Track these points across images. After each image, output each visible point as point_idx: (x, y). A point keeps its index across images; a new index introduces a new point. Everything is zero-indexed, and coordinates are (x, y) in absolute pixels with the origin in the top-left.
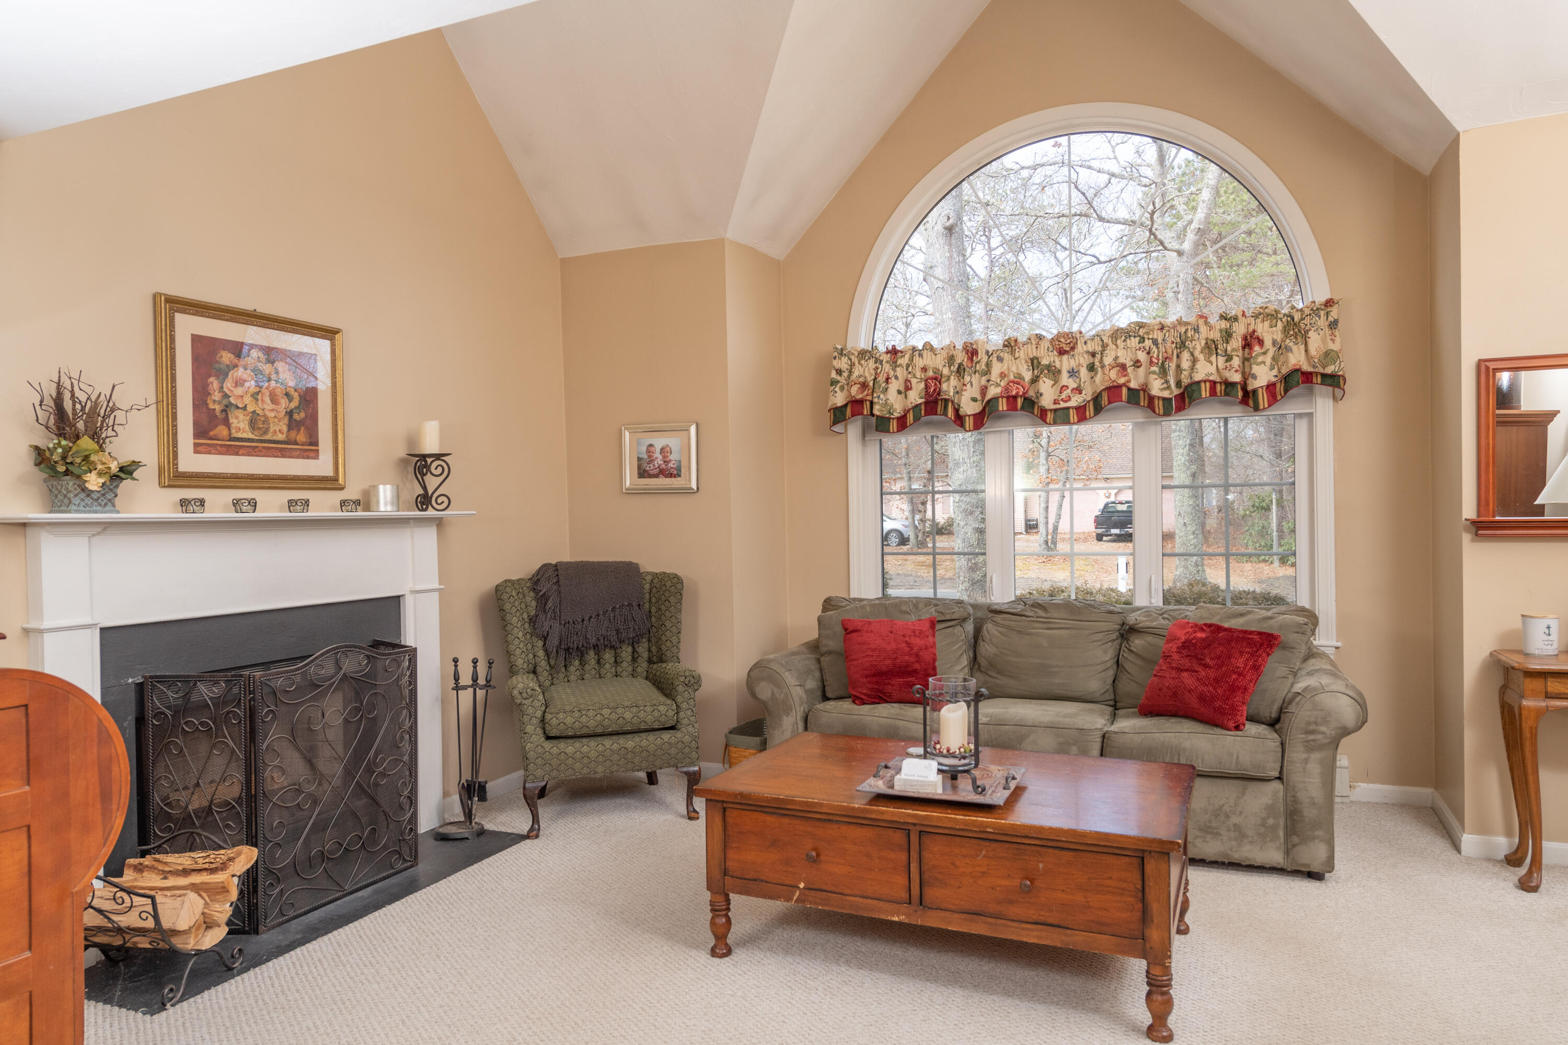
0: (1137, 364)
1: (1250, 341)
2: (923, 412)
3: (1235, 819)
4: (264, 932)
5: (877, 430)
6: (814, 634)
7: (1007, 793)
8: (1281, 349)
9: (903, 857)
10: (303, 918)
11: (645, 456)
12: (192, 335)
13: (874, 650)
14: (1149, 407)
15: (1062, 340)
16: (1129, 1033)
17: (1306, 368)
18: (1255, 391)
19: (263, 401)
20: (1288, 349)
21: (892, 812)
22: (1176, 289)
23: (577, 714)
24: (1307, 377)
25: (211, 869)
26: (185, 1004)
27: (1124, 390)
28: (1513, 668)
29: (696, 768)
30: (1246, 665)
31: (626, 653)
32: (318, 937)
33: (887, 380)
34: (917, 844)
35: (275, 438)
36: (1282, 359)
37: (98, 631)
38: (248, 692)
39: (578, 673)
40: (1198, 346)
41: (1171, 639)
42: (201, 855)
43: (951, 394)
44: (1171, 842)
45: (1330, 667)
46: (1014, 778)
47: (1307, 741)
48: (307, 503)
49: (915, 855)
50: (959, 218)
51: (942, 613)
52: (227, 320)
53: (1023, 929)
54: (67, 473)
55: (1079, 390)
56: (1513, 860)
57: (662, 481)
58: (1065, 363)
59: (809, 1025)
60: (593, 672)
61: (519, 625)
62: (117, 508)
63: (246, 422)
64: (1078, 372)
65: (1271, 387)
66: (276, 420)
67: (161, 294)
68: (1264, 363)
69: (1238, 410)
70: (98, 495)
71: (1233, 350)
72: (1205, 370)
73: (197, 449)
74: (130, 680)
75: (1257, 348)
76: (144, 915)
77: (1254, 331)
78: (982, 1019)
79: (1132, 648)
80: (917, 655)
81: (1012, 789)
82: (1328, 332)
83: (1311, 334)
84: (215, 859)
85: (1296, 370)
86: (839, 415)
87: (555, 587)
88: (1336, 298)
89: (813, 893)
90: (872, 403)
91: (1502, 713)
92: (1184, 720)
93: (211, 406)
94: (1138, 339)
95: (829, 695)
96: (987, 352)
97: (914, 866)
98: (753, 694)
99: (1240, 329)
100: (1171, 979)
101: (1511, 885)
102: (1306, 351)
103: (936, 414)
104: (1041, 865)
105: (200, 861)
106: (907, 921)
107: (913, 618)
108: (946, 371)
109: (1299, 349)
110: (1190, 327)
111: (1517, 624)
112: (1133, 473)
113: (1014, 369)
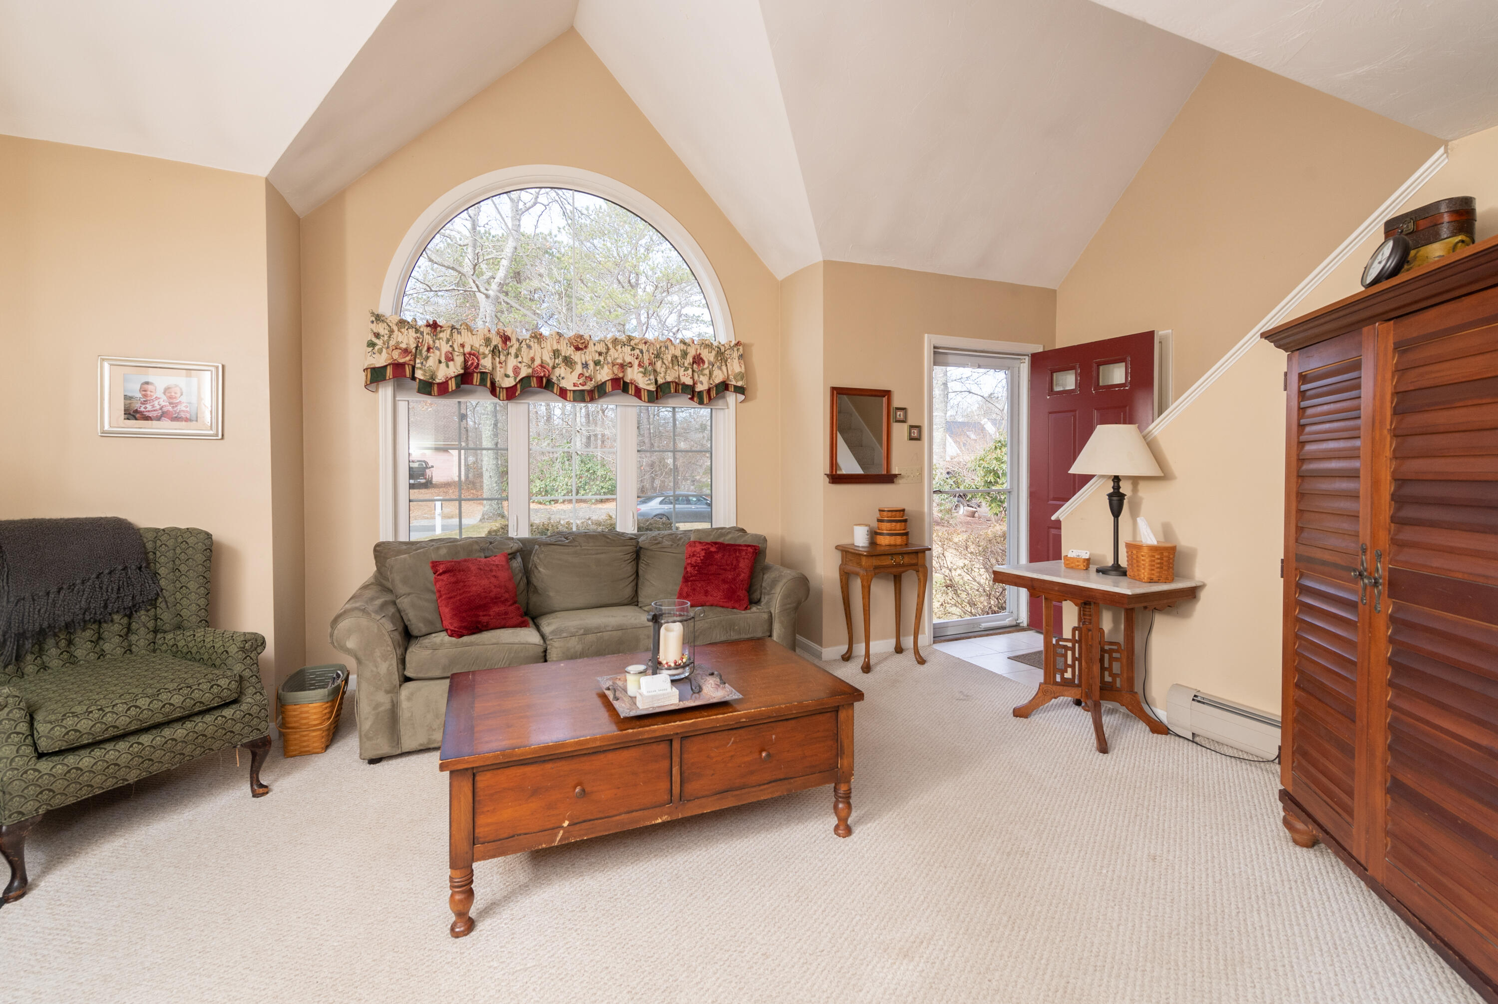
0: (630, 364)
1: (697, 360)
2: (462, 381)
5: (419, 392)
8: (714, 367)
9: (666, 764)
11: (138, 395)
14: (636, 395)
15: (577, 339)
17: (726, 381)
18: (700, 393)
20: (718, 368)
21: (678, 726)
23: (95, 714)
24: (728, 387)
27: (621, 382)
31: (119, 625)
33: (429, 349)
34: (678, 751)
36: (714, 373)
39: (39, 661)
40: (667, 358)
43: (487, 368)
47: (784, 610)
49: (676, 759)
51: (500, 549)
57: (168, 425)
64: (589, 364)
65: (709, 391)
68: (705, 374)
71: (688, 364)
72: (672, 374)
75: (701, 365)
77: (699, 353)
80: (505, 586)
82: (738, 361)
83: (729, 360)
85: (721, 382)
86: (378, 374)
88: (743, 340)
89: (577, 827)
90: (414, 368)
94: (630, 347)
95: (415, 634)
96: (518, 340)
99: (691, 351)
102: (727, 370)
103: (473, 384)
104: (774, 737)
106: (671, 819)
108: (482, 350)
109: (723, 369)
110: (662, 345)
113: (541, 356)
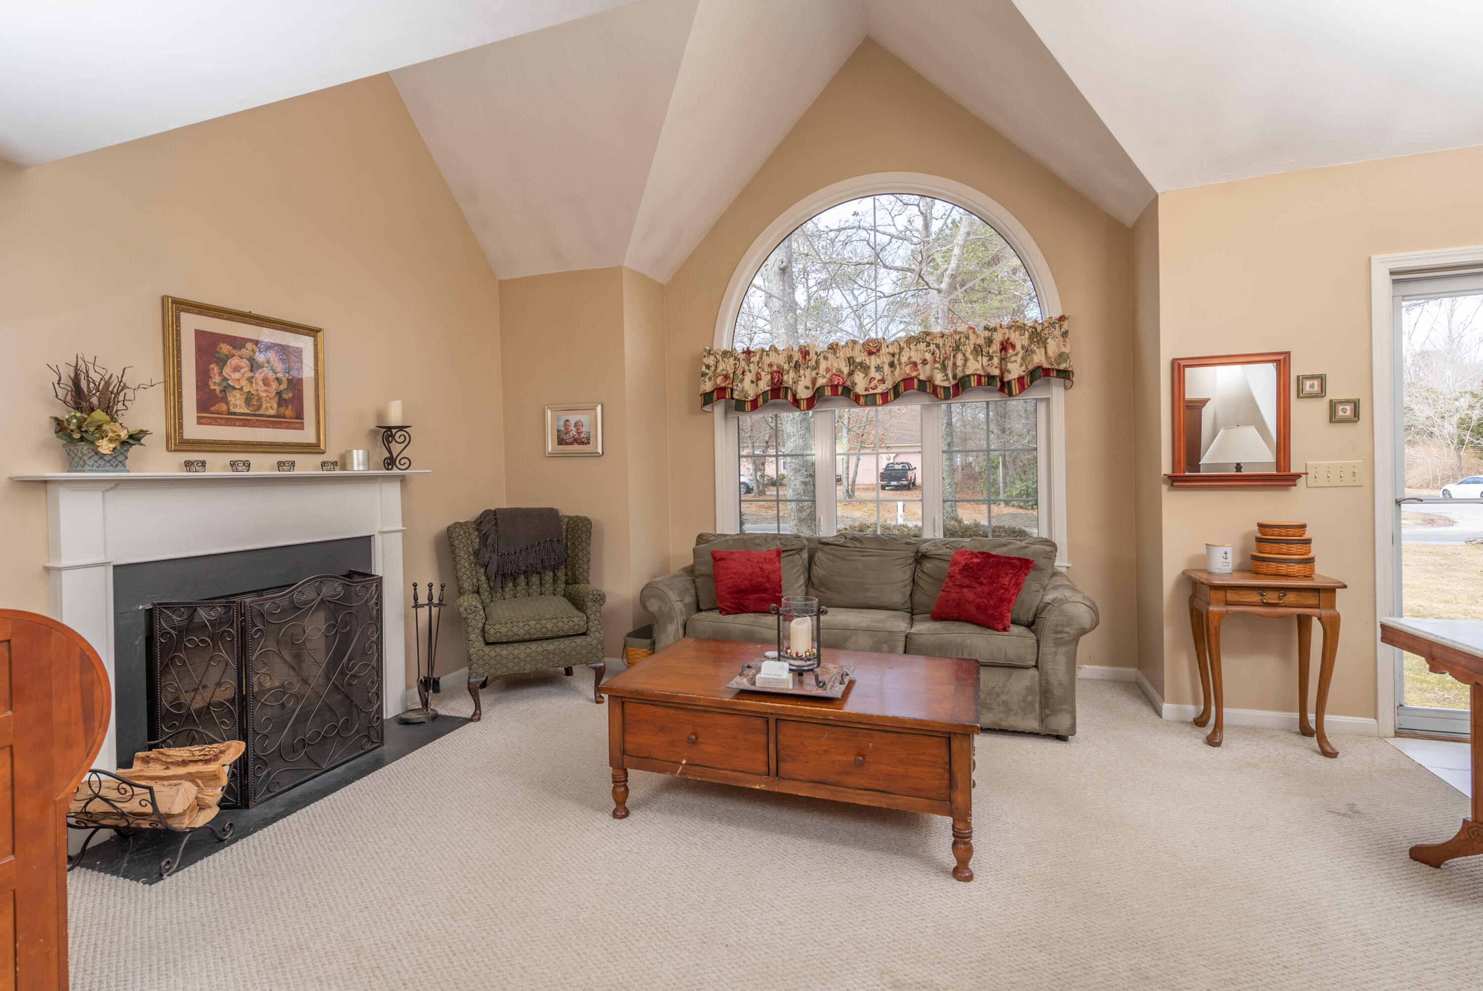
0: (925, 362)
1: (1006, 346)
2: (769, 396)
3: (1004, 697)
4: (253, 806)
5: (736, 409)
6: (690, 562)
7: (843, 687)
8: (1028, 351)
9: (763, 739)
10: (287, 793)
11: (563, 429)
12: (196, 330)
13: (735, 574)
14: (933, 393)
15: (871, 344)
16: (939, 874)
17: (1046, 365)
18: (1009, 382)
19: (257, 383)
20: (1033, 352)
21: (755, 704)
22: (936, 316)
23: (509, 625)
24: (1046, 372)
25: (206, 760)
26: (180, 873)
27: (916, 381)
28: (1202, 583)
29: (602, 664)
30: (1010, 582)
31: (548, 576)
32: (297, 810)
33: (744, 372)
34: (774, 729)
35: (267, 413)
36: (1028, 359)
37: (111, 569)
38: (239, 615)
39: (512, 592)
40: (969, 349)
41: (954, 563)
42: (198, 749)
43: (791, 383)
44: (971, 726)
45: (1069, 583)
46: (847, 675)
47: (1056, 639)
48: (293, 464)
49: (772, 738)
50: (790, 262)
51: (785, 545)
52: (226, 319)
53: (858, 794)
54: (82, 439)
55: (883, 381)
56: (1200, 722)
57: (576, 448)
58: (873, 361)
59: (690, 876)
60: (523, 591)
61: (466, 557)
62: (127, 468)
63: (243, 400)
64: (882, 367)
65: (1020, 379)
66: (268, 399)
67: (168, 297)
68: (1016, 361)
69: (996, 397)
70: (110, 457)
71: (994, 352)
72: (974, 366)
73: (200, 421)
74: (141, 607)
75: (1011, 351)
76: (143, 803)
77: (1008, 339)
78: (826, 866)
79: (924, 570)
80: (768, 577)
81: (846, 684)
82: (1061, 339)
83: (1049, 341)
84: (209, 751)
85: (1039, 367)
86: (707, 399)
87: (494, 528)
88: (1067, 315)
89: (692, 768)
90: (732, 390)
91: (1191, 615)
92: (965, 624)
93: (212, 387)
94: (925, 344)
95: (702, 607)
96: (816, 353)
97: (772, 747)
98: (645, 608)
99: (998, 337)
100: (971, 832)
101: (1201, 741)
102: (1046, 353)
103: (779, 398)
104: (871, 745)
105: (197, 753)
106: (766, 789)
107: (764, 549)
108: (786, 367)
109: (1040, 351)
110: (962, 336)
111: (1203, 550)
112: (922, 443)
113: (836, 365)
